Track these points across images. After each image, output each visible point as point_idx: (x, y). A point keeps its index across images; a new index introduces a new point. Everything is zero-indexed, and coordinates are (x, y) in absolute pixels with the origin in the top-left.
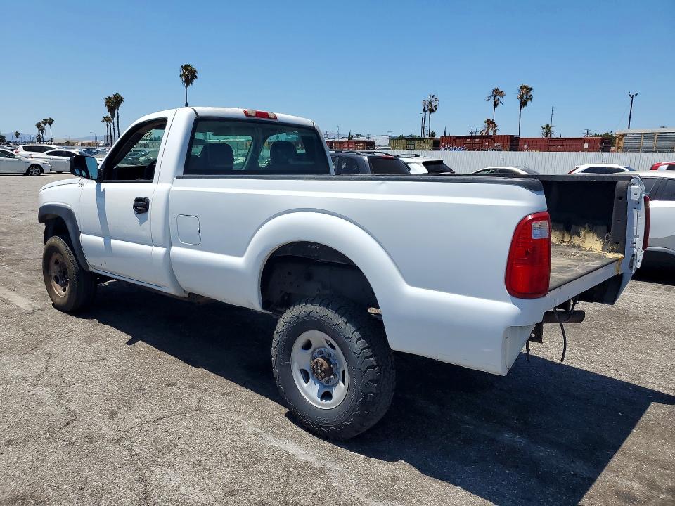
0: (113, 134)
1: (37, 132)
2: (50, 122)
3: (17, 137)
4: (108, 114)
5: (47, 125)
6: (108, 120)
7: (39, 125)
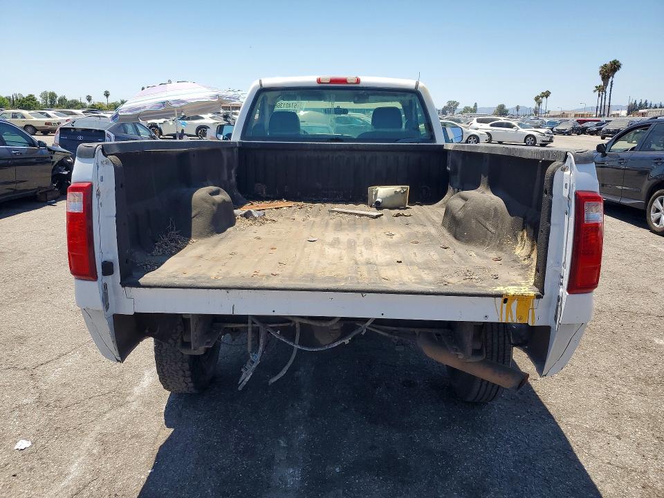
0: (603, 104)
1: (534, 105)
2: (547, 94)
3: (518, 110)
4: (602, 83)
5: (545, 98)
6: (601, 89)
7: (537, 99)
